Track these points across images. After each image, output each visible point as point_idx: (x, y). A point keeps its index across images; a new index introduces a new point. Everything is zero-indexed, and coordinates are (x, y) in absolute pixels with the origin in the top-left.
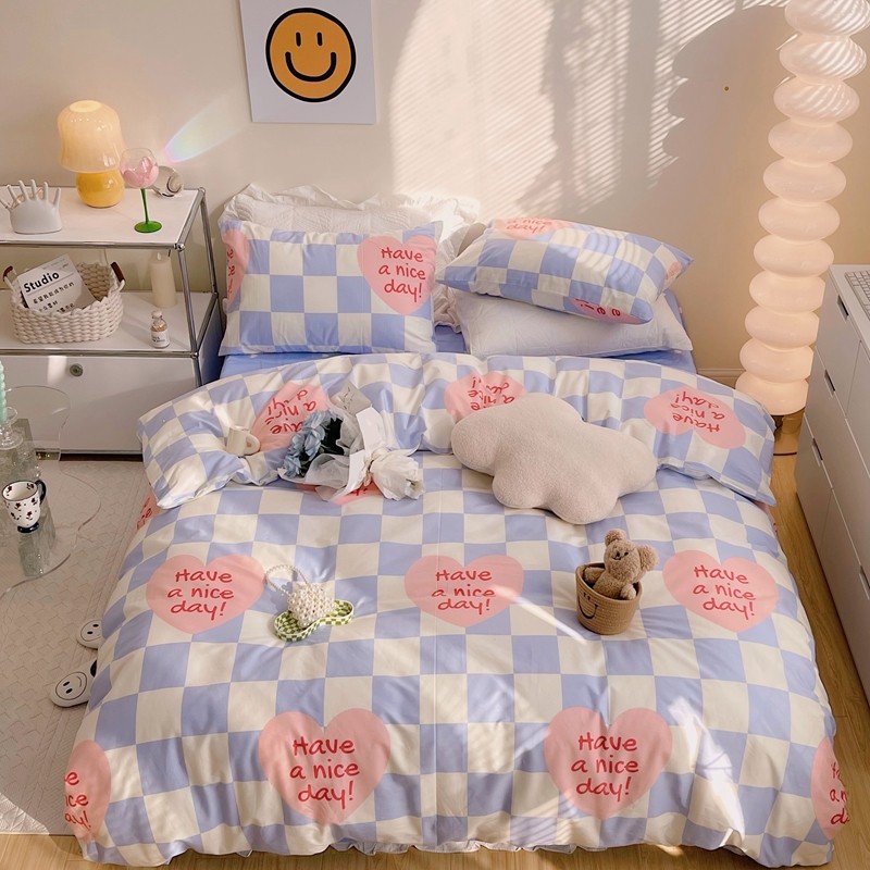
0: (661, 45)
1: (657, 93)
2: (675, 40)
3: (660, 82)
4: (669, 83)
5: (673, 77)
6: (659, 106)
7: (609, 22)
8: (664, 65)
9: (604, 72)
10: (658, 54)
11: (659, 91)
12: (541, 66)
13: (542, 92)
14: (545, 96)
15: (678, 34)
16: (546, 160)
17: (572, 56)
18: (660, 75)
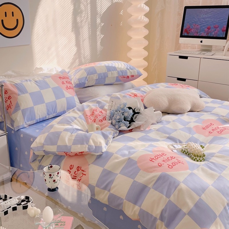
0: (98, 15)
1: (97, 29)
2: (100, 13)
3: (98, 26)
4: (100, 25)
5: (100, 24)
6: (98, 33)
7: (86, 8)
8: (98, 20)
9: (86, 23)
10: (97, 17)
11: (98, 28)
12: (72, 23)
13: (72, 31)
14: (73, 32)
15: (101, 11)
16: (75, 53)
17: (79, 19)
18: (98, 24)
